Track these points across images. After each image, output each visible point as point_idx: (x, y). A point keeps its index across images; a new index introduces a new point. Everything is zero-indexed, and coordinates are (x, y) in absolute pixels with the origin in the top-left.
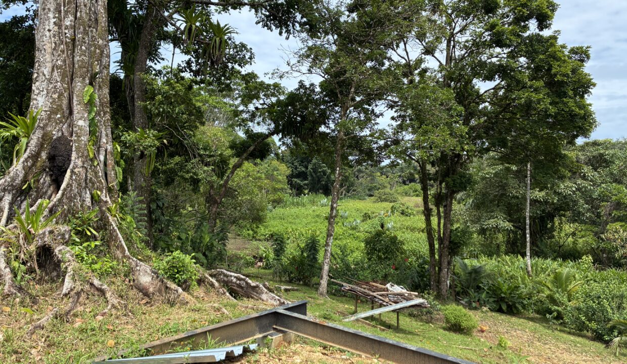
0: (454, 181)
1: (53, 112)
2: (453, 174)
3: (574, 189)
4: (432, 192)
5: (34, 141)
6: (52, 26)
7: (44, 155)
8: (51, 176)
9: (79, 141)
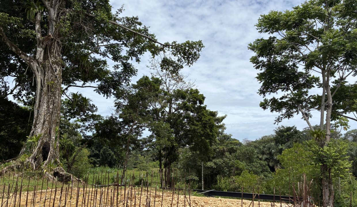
0: (171, 157)
1: (45, 134)
2: (171, 155)
3: (222, 162)
4: (163, 162)
5: (39, 143)
6: (45, 107)
7: (41, 148)
8: (42, 154)
9: (52, 143)
